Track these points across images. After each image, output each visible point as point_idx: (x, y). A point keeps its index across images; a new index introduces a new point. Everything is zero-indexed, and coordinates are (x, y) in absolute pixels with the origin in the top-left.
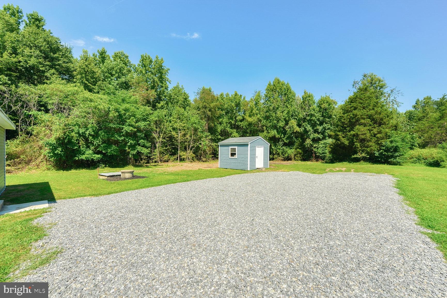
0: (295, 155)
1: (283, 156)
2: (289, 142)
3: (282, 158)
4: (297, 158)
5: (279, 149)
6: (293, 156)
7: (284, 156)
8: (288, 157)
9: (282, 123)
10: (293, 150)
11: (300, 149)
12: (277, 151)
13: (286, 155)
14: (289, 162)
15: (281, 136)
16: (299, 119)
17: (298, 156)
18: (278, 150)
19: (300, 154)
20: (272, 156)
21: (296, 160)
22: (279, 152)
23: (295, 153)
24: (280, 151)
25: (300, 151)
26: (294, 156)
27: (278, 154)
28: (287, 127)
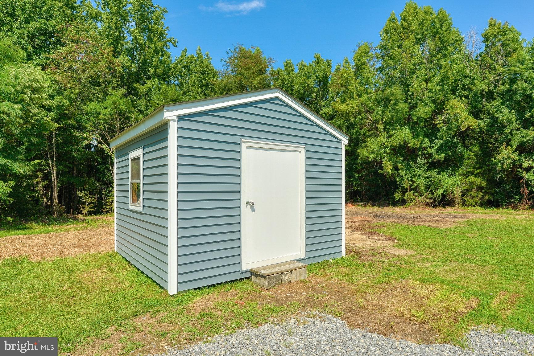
0: (464, 193)
1: (430, 196)
2: (445, 158)
3: (428, 201)
4: (469, 200)
5: (419, 177)
6: (458, 195)
7: (433, 194)
8: (444, 196)
9: (427, 109)
10: (459, 179)
11: (477, 175)
12: (414, 182)
13: (440, 192)
14: (448, 210)
15: (422, 142)
16: (476, 94)
17: (474, 193)
18: (415, 179)
19: (480, 188)
20: (401, 194)
21: (466, 205)
22: (418, 185)
23: (464, 187)
24: (421, 182)
25: (478, 181)
26: (463, 196)
27: (417, 189)
28: (441, 118)
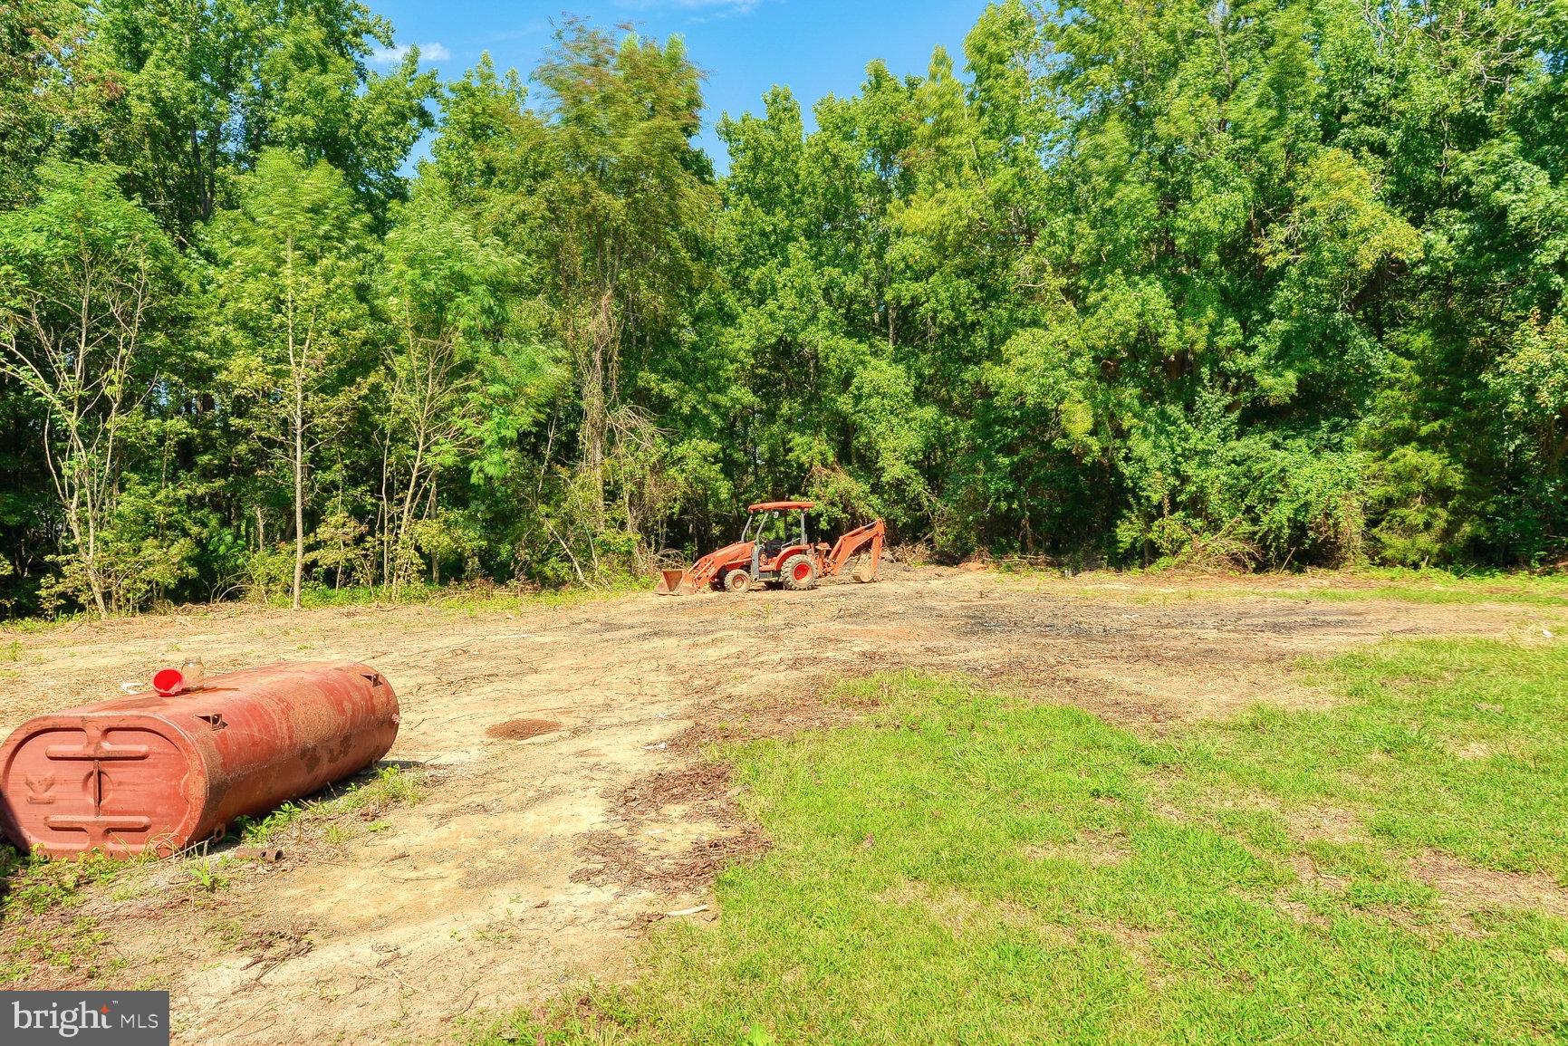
0: (1376, 515)
1: (1247, 527)
2: (1301, 384)
3: (1236, 546)
4: (1395, 542)
5: (1204, 457)
6: (1352, 523)
7: (1255, 521)
8: (1299, 529)
9: (1226, 199)
10: (1356, 460)
11: (1427, 443)
12: (1185, 480)
13: (1282, 513)
14: (1314, 581)
15: (1215, 329)
16: (1412, 132)
17: (1414, 514)
18: (1189, 468)
19: (1438, 494)
20: (1139, 524)
21: (1384, 563)
22: (1202, 489)
23: (1377, 491)
24: (1212, 478)
25: (1432, 464)
26: (1372, 523)
27: (1196, 506)
28: (1280, 233)
